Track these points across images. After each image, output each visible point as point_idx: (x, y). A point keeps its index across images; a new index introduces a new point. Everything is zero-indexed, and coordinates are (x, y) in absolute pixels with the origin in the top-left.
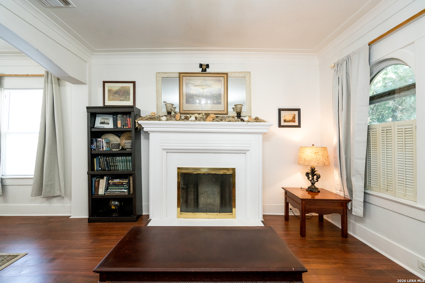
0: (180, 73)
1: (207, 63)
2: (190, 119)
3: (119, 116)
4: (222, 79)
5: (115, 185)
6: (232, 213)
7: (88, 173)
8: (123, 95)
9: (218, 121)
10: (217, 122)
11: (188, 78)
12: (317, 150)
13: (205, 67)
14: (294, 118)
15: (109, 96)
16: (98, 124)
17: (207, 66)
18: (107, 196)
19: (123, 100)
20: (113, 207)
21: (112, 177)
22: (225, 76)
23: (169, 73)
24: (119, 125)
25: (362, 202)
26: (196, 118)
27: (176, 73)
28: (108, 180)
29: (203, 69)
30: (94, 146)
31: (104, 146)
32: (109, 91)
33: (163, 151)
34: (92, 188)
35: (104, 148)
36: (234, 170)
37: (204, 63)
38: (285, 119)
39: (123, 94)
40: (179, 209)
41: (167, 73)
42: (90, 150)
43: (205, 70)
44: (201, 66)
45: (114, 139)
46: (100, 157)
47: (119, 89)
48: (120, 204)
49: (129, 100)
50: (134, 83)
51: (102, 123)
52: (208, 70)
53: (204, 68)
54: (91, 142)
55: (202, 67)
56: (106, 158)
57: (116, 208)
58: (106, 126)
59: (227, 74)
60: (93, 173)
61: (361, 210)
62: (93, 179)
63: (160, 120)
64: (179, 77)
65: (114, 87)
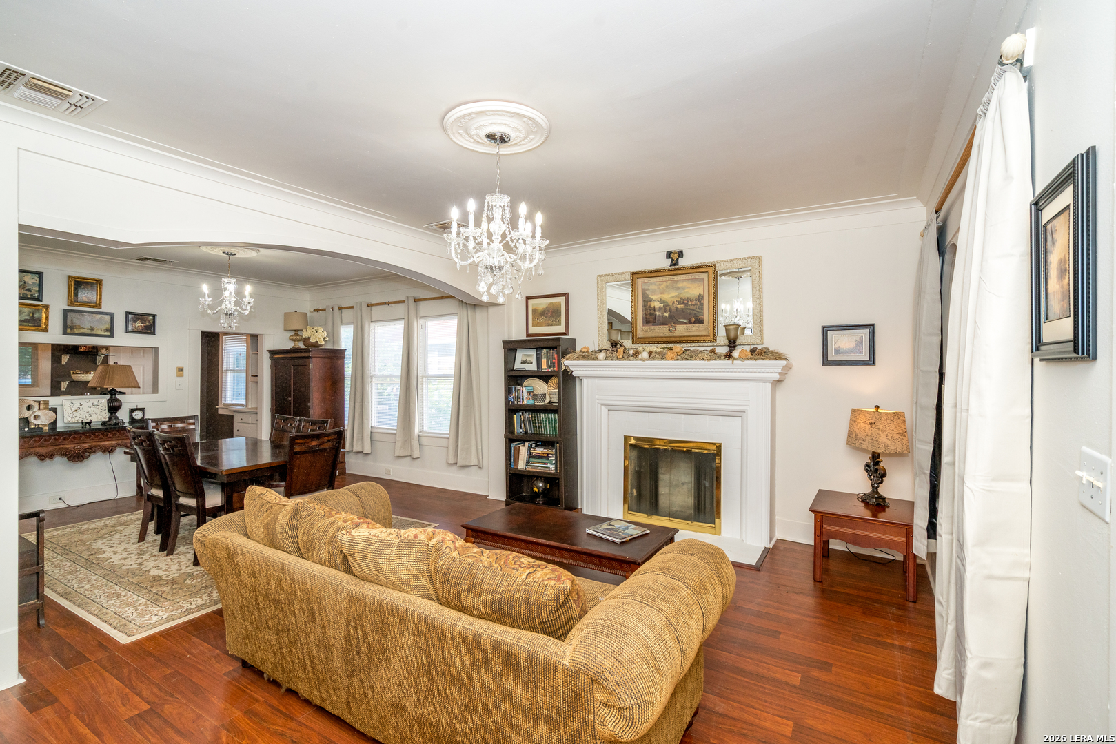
0: (633, 274)
1: (680, 249)
2: (640, 357)
3: (544, 351)
4: (704, 276)
5: (538, 456)
6: (713, 526)
7: (506, 436)
8: (552, 316)
9: (687, 359)
10: (684, 362)
11: (645, 280)
12: (874, 418)
13: (677, 255)
14: (860, 343)
15: (533, 320)
16: (518, 365)
17: (681, 254)
18: (529, 471)
19: (552, 325)
20: (535, 489)
21: (536, 444)
22: (710, 270)
23: (616, 274)
24: (544, 366)
25: (924, 529)
26: (650, 353)
27: (626, 273)
28: (530, 447)
29: (673, 260)
30: (511, 398)
31: (524, 398)
32: (534, 311)
33: (603, 407)
34: (510, 457)
35: (525, 400)
36: (719, 447)
37: (674, 248)
38: (837, 346)
39: (551, 314)
40: (626, 506)
41: (612, 275)
42: (507, 402)
43: (677, 263)
44: (669, 255)
45: (540, 387)
46: (521, 413)
47: (547, 307)
48: (546, 485)
49: (559, 324)
50: (566, 295)
51: (523, 362)
52: (683, 262)
53: (674, 257)
54: (508, 392)
55: (670, 258)
56: (529, 415)
57: (539, 491)
58: (528, 367)
59: (713, 266)
60: (511, 436)
61: (924, 545)
62: (512, 445)
63: (596, 359)
64: (632, 280)
65: (541, 304)
